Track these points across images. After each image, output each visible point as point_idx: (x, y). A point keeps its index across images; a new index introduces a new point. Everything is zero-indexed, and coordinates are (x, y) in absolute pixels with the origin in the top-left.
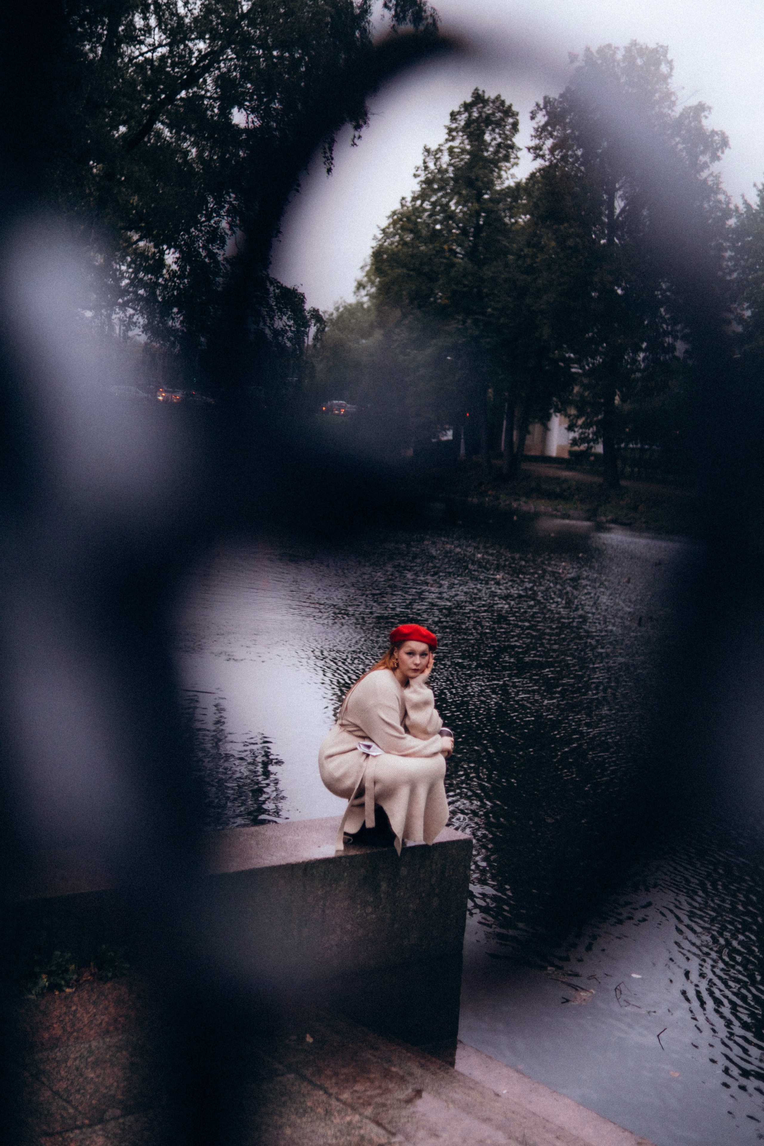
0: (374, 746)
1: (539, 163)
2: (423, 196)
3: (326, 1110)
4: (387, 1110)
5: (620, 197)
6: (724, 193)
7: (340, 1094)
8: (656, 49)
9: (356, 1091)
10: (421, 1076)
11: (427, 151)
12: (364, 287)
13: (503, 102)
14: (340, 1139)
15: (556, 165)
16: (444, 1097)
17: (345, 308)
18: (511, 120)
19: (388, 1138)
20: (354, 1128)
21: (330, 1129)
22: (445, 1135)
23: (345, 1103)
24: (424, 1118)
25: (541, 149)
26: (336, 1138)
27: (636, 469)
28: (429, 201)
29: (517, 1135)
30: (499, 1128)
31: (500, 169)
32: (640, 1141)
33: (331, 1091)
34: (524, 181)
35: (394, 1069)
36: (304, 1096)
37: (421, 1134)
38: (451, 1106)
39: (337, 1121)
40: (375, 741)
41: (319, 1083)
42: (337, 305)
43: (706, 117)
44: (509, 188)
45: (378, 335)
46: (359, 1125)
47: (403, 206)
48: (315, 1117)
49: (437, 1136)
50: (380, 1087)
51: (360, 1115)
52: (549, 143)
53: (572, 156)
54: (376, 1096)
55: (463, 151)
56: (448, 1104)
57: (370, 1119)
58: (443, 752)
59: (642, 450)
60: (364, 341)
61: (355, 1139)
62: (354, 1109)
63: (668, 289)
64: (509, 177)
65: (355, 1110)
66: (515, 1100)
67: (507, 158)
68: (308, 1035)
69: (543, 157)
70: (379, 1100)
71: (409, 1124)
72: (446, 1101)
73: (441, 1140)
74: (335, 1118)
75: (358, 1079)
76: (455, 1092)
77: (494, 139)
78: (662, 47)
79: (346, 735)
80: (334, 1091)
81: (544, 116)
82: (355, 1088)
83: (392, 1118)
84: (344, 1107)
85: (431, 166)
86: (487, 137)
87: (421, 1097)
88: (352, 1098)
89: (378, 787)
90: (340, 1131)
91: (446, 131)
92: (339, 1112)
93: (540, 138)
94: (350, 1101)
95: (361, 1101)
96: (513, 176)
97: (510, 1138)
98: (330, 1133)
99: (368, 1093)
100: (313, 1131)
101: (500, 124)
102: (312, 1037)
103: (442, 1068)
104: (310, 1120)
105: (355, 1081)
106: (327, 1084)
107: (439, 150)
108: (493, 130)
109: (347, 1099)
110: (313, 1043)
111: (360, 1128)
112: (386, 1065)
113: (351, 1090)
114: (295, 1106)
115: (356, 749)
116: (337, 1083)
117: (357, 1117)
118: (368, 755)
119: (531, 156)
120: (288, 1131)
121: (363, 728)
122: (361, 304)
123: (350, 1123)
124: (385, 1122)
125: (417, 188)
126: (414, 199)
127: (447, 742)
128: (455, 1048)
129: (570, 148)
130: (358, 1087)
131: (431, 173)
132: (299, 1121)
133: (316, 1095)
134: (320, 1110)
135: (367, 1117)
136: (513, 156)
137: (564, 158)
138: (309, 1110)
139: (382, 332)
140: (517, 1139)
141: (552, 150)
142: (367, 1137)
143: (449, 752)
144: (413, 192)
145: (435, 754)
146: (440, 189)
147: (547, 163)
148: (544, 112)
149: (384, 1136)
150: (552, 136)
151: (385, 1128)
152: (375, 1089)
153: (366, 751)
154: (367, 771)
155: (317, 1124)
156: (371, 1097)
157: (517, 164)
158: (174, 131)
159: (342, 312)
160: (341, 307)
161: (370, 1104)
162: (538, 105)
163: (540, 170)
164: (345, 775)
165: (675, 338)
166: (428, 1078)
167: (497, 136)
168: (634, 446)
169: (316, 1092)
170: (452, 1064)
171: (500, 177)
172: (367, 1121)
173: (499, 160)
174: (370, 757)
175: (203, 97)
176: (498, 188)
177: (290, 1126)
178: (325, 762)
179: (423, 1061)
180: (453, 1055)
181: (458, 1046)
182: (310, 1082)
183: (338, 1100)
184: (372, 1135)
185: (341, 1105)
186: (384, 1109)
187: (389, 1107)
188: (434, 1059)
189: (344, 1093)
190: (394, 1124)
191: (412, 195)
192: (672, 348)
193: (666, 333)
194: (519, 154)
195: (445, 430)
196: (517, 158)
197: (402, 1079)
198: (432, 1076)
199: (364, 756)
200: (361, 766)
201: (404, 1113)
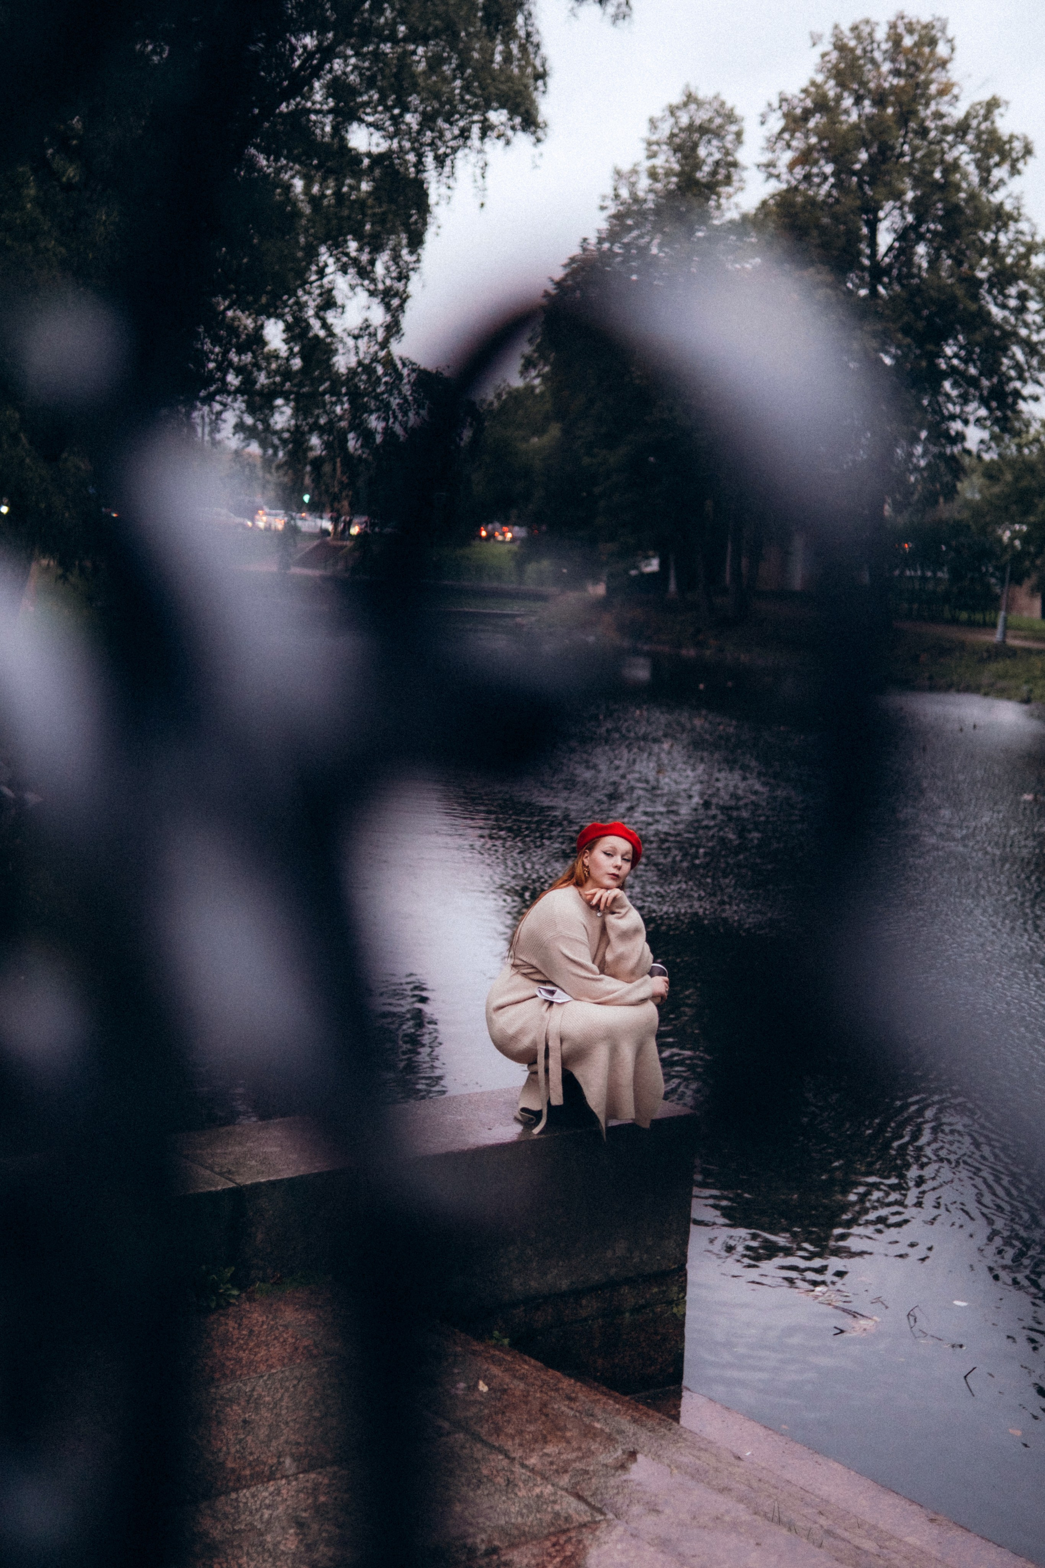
0: (558, 991)
1: (774, 187)
2: (613, 235)
3: (508, 1480)
4: (590, 1479)
5: (887, 229)
6: (1028, 220)
7: (526, 1459)
8: (931, 23)
9: (546, 1455)
10: (634, 1434)
11: (618, 173)
12: (535, 367)
13: (723, 104)
14: (528, 1517)
15: (796, 189)
16: (667, 1461)
17: (509, 393)
18: (734, 128)
19: (592, 1515)
20: (543, 1503)
21: (514, 1504)
22: (668, 1511)
23: (532, 1470)
24: (638, 1488)
25: (774, 166)
26: (522, 1516)
27: (916, 606)
28: (620, 243)
29: (766, 1509)
30: (740, 1500)
31: (719, 195)
32: (933, 1516)
33: (513, 1455)
34: (753, 211)
35: (598, 1425)
36: (477, 1461)
37: (636, 1509)
38: (675, 1471)
39: (522, 1493)
40: (561, 985)
41: (497, 1444)
42: (498, 391)
43: (1002, 115)
44: (732, 222)
45: (555, 430)
46: (552, 1498)
47: (584, 250)
48: (493, 1488)
49: (658, 1512)
50: (580, 1449)
51: (553, 1485)
52: (787, 156)
53: (817, 175)
54: (575, 1461)
55: (669, 173)
56: (672, 1470)
57: (566, 1490)
58: (653, 997)
59: (924, 578)
60: (535, 440)
61: (548, 1518)
62: (545, 1478)
63: (956, 355)
64: (732, 206)
65: (547, 1479)
66: (763, 1465)
67: (728, 180)
68: (481, 1383)
69: (778, 177)
70: (578, 1465)
71: (620, 1496)
72: (669, 1466)
73: (663, 1517)
74: (520, 1490)
75: (549, 1438)
76: (681, 1453)
77: (710, 154)
78: (939, 19)
79: (519, 979)
80: (518, 1454)
81: (779, 119)
82: (545, 1451)
83: (597, 1489)
84: (531, 1474)
85: (624, 193)
86: (702, 152)
87: (635, 1460)
88: (543, 1464)
89: (566, 1046)
90: (526, 1506)
91: (644, 145)
92: (525, 1482)
93: (774, 151)
94: (539, 1467)
95: (555, 1467)
96: (737, 206)
97: (755, 1514)
98: (514, 1509)
99: (564, 1457)
100: (491, 1507)
101: (718, 133)
102: (487, 1384)
103: (663, 1424)
104: (486, 1492)
105: (545, 1441)
106: (509, 1445)
107: (634, 172)
108: (709, 142)
109: (535, 1465)
110: (487, 1393)
111: (555, 1502)
112: (587, 1420)
113: (541, 1454)
114: (466, 1474)
115: (536, 996)
116: (521, 1445)
117: (549, 1489)
118: (551, 1003)
119: (761, 176)
120: (458, 1508)
121: (543, 971)
122: (530, 389)
123: (539, 1497)
124: (587, 1494)
125: (604, 226)
126: (600, 241)
127: (659, 984)
128: (679, 1397)
129: (816, 162)
130: (550, 1449)
131: (622, 204)
132: (471, 1494)
133: (494, 1460)
134: (500, 1480)
135: (562, 1489)
136: (735, 177)
137: (807, 177)
138: (485, 1480)
139: (559, 425)
140: (765, 1515)
141: (791, 167)
142: (563, 1514)
143: (662, 996)
144: (599, 231)
145: (643, 1001)
146: (637, 226)
147: (784, 186)
148: (779, 113)
149: (585, 1512)
150: (789, 146)
151: (588, 1504)
152: (573, 1451)
153: (549, 998)
154: (551, 1024)
155: (497, 1497)
156: (568, 1462)
157: (742, 189)
158: (272, 158)
159: (505, 400)
160: (504, 393)
161: (566, 1471)
162: (770, 105)
163: (773, 196)
164: (522, 1032)
165: (966, 422)
166: (644, 1436)
167: (714, 150)
168: (913, 573)
169: (491, 1457)
170: (676, 1418)
171: (718, 207)
172: (564, 1493)
173: (718, 184)
174: (554, 1005)
175: (309, 111)
176: (716, 222)
177: (459, 1501)
178: (494, 1016)
179: (637, 1415)
180: (677, 1406)
181: (683, 1394)
182: (485, 1443)
183: (523, 1466)
184: (571, 1511)
185: (528, 1474)
186: (586, 1477)
187: (591, 1473)
188: (651, 1412)
189: (531, 1457)
190: (599, 1497)
191: (597, 235)
192: (960, 437)
193: (953, 417)
194: (745, 175)
195: (647, 558)
196: (741, 180)
197: (610, 1438)
198: (649, 1434)
199: (546, 1005)
200: (543, 1018)
201: (612, 1482)
